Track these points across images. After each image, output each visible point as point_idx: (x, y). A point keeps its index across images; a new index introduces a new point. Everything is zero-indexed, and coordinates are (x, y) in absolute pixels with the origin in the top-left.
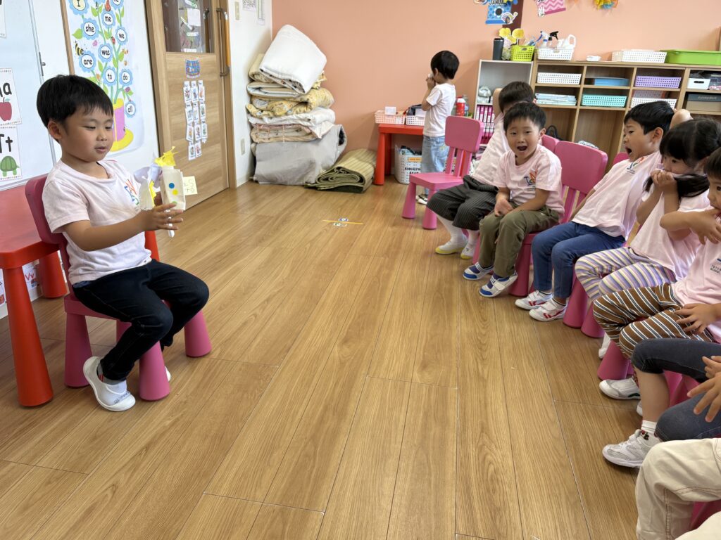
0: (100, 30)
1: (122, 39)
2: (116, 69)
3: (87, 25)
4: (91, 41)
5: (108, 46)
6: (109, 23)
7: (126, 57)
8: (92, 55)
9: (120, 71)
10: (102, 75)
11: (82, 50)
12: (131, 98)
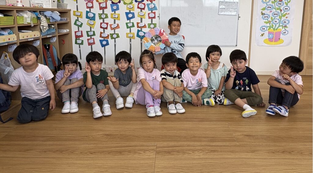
0: (274, 7)
1: (286, 10)
2: (280, 19)
3: (268, 6)
4: (269, 11)
5: (278, 12)
6: (280, 5)
7: (287, 16)
8: (269, 15)
9: (282, 20)
10: (271, 21)
11: (264, 14)
12: (286, 29)
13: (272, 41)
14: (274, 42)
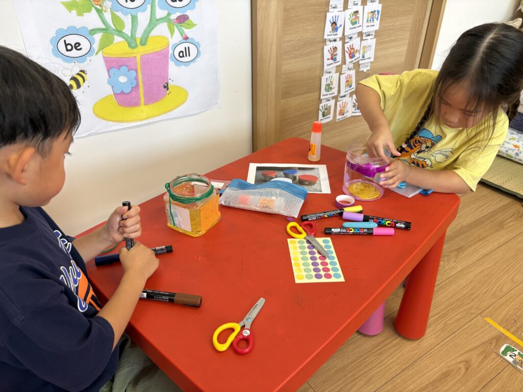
12: (188, 32)
13: (137, 104)
14: (146, 104)
